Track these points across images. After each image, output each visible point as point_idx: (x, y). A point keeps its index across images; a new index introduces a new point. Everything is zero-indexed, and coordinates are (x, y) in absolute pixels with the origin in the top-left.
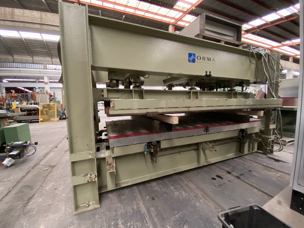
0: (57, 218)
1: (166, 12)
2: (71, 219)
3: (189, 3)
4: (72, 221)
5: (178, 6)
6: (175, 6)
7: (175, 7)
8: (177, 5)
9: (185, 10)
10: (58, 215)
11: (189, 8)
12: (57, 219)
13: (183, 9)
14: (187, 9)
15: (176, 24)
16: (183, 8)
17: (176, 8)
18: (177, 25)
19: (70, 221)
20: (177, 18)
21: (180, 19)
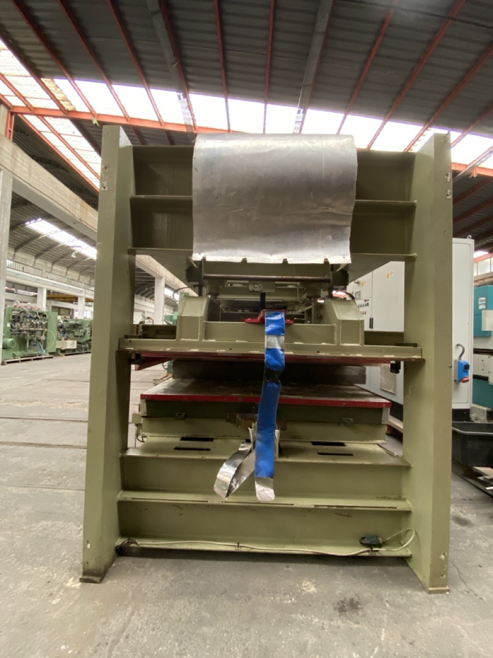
0: (470, 624)
1: (11, 70)
2: (461, 596)
3: (87, 103)
4: (464, 594)
5: (57, 87)
6: (49, 80)
7: (46, 81)
8: (54, 82)
9: (68, 107)
10: (459, 626)
11: (78, 110)
12: (472, 625)
13: (63, 101)
14: (73, 109)
15: (19, 115)
16: (66, 100)
17: (47, 84)
18: (22, 118)
19: (464, 596)
20: (34, 106)
21: (41, 114)
